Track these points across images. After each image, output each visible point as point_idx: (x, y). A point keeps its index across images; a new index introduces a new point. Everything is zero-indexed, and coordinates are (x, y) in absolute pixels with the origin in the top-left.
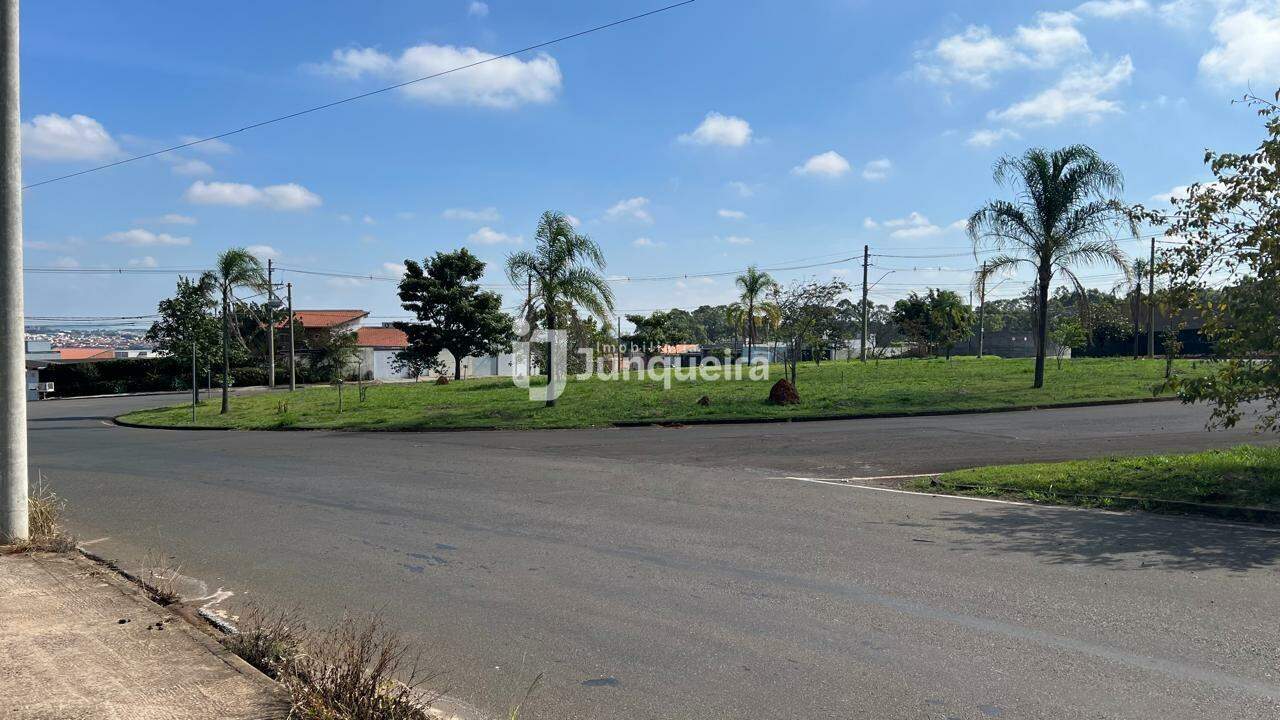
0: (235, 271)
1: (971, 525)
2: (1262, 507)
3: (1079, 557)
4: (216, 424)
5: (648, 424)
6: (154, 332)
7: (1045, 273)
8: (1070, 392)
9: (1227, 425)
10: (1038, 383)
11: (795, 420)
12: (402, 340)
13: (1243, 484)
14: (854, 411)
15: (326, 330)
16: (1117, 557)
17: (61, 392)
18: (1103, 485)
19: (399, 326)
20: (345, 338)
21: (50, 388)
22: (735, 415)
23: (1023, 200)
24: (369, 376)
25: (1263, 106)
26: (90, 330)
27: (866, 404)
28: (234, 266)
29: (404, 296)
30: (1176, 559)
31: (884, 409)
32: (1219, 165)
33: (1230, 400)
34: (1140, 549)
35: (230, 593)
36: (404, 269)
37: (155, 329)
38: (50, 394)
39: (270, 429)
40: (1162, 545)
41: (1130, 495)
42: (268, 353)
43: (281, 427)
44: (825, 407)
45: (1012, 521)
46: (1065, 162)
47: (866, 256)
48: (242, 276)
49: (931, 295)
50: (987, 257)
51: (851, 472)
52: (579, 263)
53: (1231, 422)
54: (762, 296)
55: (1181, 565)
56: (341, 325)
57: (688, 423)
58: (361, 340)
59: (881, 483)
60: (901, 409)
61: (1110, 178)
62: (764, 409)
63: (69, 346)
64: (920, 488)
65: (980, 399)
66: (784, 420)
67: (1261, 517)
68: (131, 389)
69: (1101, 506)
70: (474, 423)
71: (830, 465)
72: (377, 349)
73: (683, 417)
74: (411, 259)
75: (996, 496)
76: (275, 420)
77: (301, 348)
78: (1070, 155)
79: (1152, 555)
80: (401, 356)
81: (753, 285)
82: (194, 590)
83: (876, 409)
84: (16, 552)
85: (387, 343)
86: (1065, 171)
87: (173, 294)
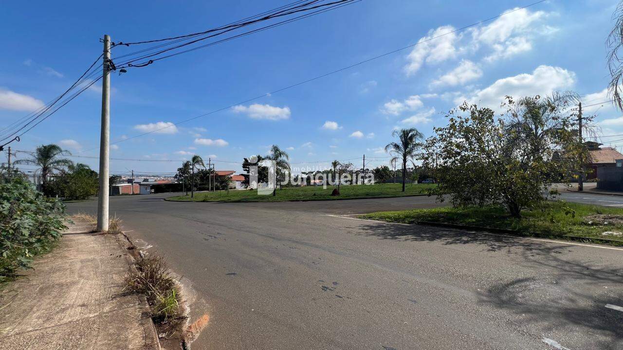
0: (195, 161)
1: (366, 228)
2: (446, 223)
3: (389, 237)
4: (189, 200)
5: (299, 201)
6: (176, 177)
7: (405, 161)
8: (411, 193)
9: (441, 202)
10: (403, 190)
11: (338, 200)
12: (243, 179)
13: (443, 217)
14: (354, 197)
15: (224, 176)
16: (399, 237)
17: (156, 192)
18: (407, 217)
19: (242, 175)
20: (229, 178)
21: (153, 191)
22: (322, 198)
23: (399, 142)
24: (235, 188)
25: (446, 115)
26: (169, 176)
27: (357, 195)
28: (196, 159)
29: (244, 167)
30: (415, 238)
31: (361, 197)
32: (437, 131)
33: (441, 194)
34: (407, 235)
35: (152, 246)
36: (244, 160)
37: (176, 175)
38: (153, 193)
39: (201, 201)
40: (414, 234)
41: (413, 220)
42: (209, 182)
43: (204, 201)
44: (346, 196)
45: (379, 227)
46: (410, 132)
47: (364, 157)
48: (197, 162)
49: (382, 167)
50: (394, 156)
51: (343, 214)
52: (283, 158)
53: (442, 201)
54: (338, 167)
55: (416, 240)
56: (228, 175)
57: (309, 200)
58: (233, 179)
59: (351, 217)
60: (366, 197)
61: (421, 137)
62: (330, 197)
63: (163, 180)
64: (360, 218)
65: (387, 194)
66: (335, 200)
67: (445, 226)
68: (173, 191)
69: (405, 223)
70: (253, 200)
71: (339, 212)
72: (237, 181)
73: (308, 199)
74: (245, 158)
75: (378, 220)
76: (202, 200)
77: (217, 180)
78: (411, 130)
79: (410, 237)
80: (243, 183)
81: (335, 164)
82: (143, 245)
83: (360, 197)
84: (102, 234)
85: (240, 179)
86: (410, 135)
87: (181, 166)
